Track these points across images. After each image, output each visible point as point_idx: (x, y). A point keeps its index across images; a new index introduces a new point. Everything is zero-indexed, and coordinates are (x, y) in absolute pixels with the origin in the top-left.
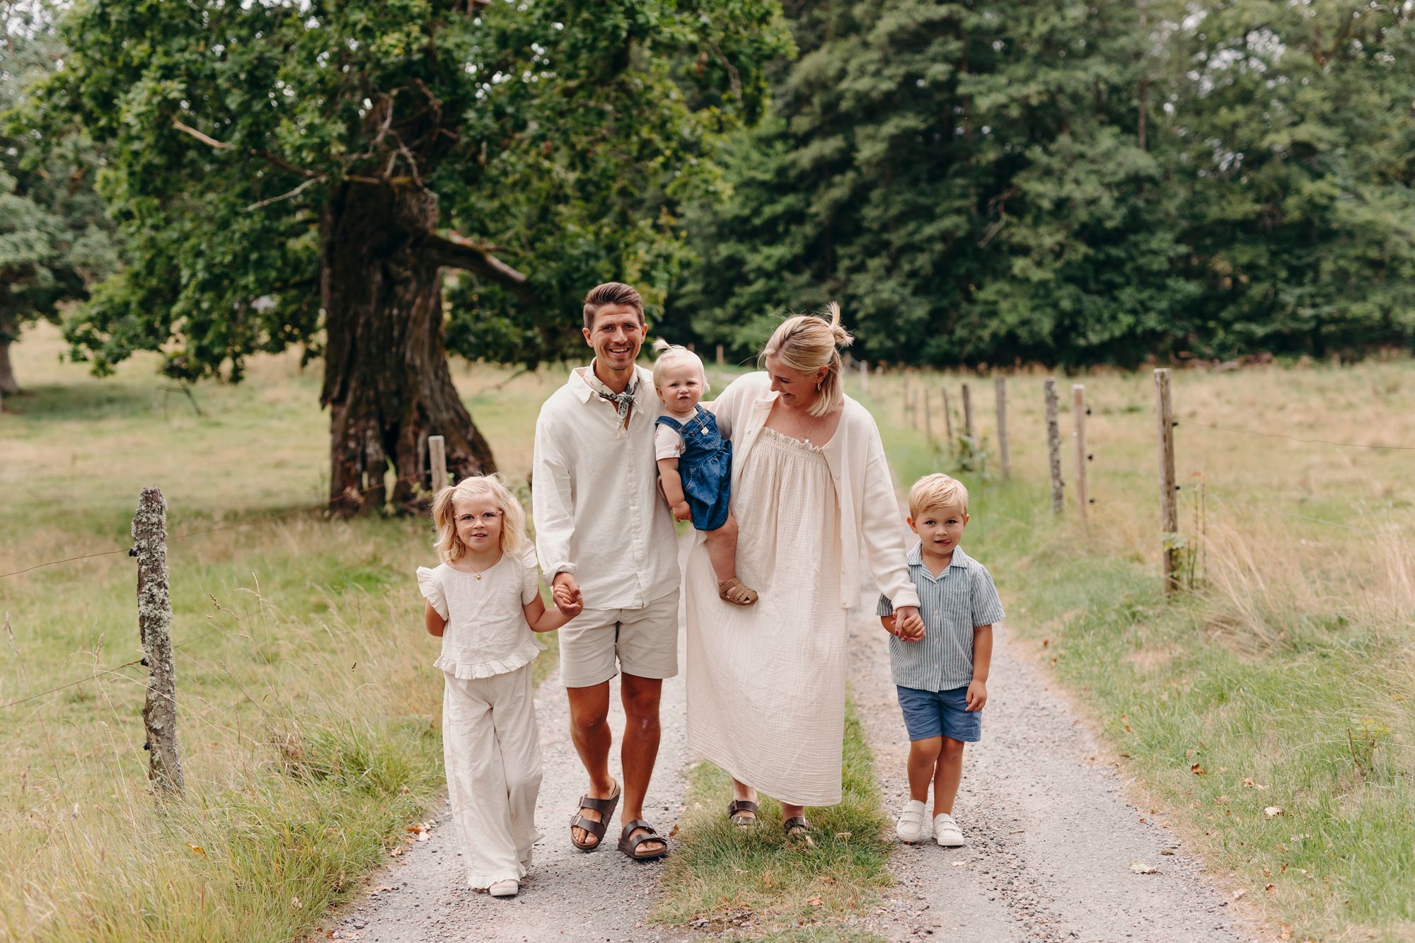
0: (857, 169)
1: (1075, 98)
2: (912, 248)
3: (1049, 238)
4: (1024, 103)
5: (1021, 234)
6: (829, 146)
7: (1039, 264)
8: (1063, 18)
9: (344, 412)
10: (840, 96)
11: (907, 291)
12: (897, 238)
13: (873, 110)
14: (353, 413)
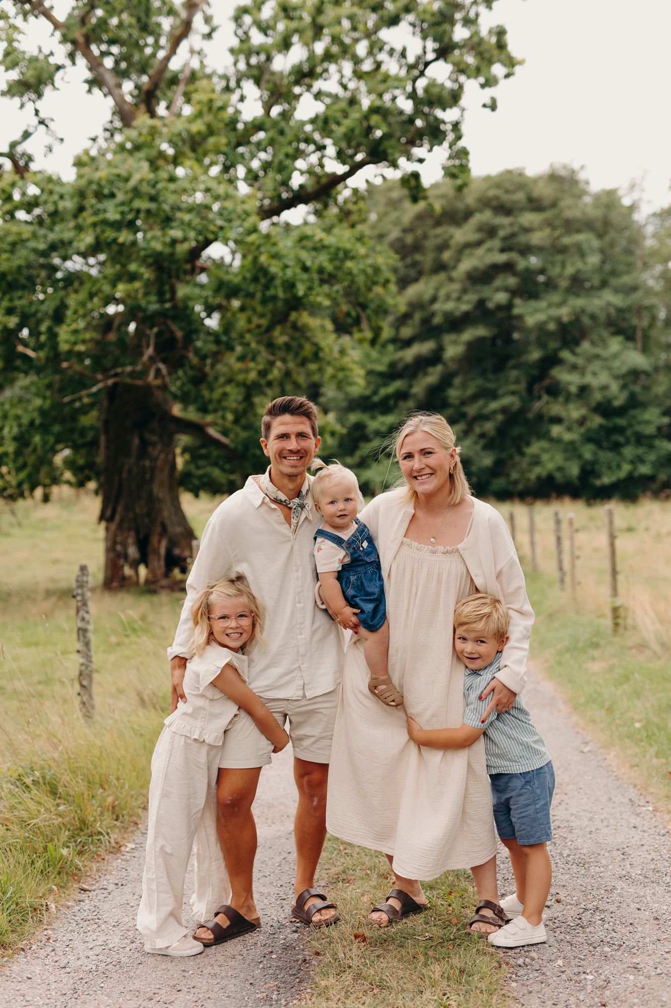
0: (445, 364)
1: (593, 317)
2: (481, 417)
3: (575, 412)
4: (558, 320)
5: (556, 409)
6: (425, 348)
7: (569, 429)
8: (585, 263)
9: (113, 526)
10: (433, 314)
11: (478, 447)
12: (471, 410)
13: (456, 324)
14: (120, 527)
